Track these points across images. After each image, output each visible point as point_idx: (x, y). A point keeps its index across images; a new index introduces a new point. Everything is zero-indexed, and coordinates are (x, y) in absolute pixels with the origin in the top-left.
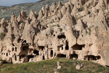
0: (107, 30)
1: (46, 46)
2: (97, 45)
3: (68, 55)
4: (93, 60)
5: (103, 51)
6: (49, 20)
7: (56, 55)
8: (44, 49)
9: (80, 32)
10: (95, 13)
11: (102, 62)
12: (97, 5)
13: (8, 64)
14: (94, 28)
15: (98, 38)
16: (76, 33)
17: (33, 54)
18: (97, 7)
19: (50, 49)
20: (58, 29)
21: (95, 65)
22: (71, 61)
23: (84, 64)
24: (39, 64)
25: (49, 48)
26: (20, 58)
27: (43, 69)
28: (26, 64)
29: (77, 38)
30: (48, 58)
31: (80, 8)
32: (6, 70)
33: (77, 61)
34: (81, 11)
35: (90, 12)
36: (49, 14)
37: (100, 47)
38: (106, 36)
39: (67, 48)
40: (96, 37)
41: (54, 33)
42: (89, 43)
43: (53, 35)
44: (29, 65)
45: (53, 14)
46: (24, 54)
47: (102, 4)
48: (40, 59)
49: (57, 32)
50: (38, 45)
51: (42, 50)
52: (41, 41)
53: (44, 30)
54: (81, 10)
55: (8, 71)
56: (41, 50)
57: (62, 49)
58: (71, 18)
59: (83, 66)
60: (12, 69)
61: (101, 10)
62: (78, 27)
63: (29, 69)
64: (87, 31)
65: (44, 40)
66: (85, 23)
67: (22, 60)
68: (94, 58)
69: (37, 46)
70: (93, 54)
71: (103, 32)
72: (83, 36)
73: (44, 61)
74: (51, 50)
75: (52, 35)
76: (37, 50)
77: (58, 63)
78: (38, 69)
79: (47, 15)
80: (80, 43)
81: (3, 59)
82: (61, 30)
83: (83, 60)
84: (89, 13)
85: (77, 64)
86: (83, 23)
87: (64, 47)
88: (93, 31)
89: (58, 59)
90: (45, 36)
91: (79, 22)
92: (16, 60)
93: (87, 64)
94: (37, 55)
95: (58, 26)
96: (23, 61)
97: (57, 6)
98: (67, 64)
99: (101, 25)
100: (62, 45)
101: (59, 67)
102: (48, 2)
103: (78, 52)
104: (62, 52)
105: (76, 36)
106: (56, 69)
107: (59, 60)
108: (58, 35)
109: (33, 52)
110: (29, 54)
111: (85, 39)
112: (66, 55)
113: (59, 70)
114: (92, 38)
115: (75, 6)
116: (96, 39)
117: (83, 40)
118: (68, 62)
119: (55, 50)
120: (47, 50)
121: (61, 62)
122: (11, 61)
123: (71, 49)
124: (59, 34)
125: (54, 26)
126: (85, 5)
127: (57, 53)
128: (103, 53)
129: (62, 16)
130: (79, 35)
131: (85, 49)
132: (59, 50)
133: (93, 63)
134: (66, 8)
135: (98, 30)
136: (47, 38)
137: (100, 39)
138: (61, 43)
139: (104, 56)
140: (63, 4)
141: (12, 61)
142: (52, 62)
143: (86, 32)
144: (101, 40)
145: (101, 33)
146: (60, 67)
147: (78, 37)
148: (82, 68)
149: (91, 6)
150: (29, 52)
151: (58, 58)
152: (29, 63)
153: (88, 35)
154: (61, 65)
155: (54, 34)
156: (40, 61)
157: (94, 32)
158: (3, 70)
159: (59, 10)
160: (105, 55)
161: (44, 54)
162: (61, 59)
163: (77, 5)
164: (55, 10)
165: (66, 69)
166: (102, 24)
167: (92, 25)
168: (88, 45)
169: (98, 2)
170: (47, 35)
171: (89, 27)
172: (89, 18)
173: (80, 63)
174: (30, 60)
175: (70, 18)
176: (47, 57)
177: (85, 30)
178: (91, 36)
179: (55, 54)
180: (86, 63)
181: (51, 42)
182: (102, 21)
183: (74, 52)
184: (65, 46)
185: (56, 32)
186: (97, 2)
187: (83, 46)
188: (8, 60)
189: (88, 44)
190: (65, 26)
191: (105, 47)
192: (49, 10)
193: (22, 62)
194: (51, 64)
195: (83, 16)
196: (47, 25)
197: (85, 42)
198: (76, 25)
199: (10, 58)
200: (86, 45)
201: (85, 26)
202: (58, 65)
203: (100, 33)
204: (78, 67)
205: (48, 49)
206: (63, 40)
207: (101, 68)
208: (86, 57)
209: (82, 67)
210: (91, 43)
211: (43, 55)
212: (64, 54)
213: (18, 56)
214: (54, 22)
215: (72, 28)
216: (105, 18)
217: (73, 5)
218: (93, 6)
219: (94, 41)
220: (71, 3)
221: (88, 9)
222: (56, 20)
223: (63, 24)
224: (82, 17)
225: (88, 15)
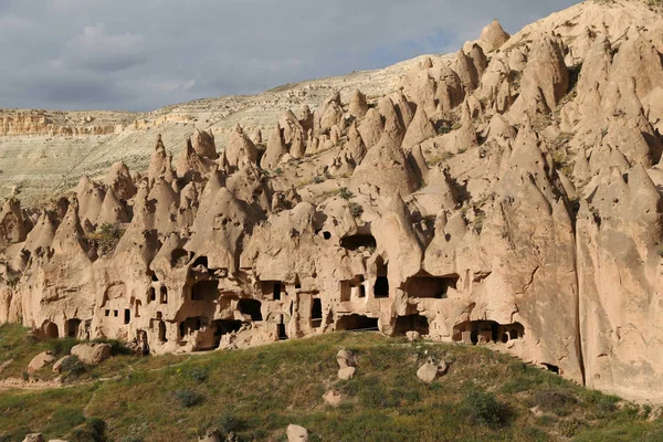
0: (551, 213)
1: (293, 281)
2: (508, 279)
3: (384, 321)
4: (491, 341)
5: (533, 302)
6: (307, 171)
7: (336, 319)
8: (282, 294)
9: (438, 222)
10: (505, 138)
11: (528, 349)
12: (512, 108)
13: (129, 357)
14: (495, 204)
15: (513, 247)
16: (419, 227)
17: (238, 316)
18: (515, 114)
19: (308, 293)
20: (344, 207)
21: (500, 361)
22: (397, 345)
23: (454, 360)
24: (261, 357)
25: (303, 288)
26: (182, 332)
27: (276, 381)
28: (205, 356)
29: (423, 248)
30: (300, 333)
31: (440, 117)
32: (118, 381)
33: (424, 348)
34: (447, 131)
35: (483, 135)
36: (309, 142)
37: (521, 285)
38: (546, 239)
39: (381, 289)
40: (506, 241)
41: (328, 226)
42: (475, 267)
43: (321, 233)
44: (218, 364)
45: (327, 144)
46: (199, 314)
47: (533, 103)
48: (266, 337)
49: (338, 220)
50: (257, 278)
51: (277, 297)
52: (271, 261)
53: (285, 213)
54: (445, 125)
55: (130, 386)
56: (271, 296)
57: (362, 293)
58: (402, 160)
59: (448, 365)
60: (147, 378)
61: (527, 128)
62: (431, 200)
63: (218, 378)
64: (467, 216)
65: (283, 253)
66: (462, 184)
67: (191, 339)
68: (495, 331)
69: (254, 281)
70: (492, 317)
71: (533, 220)
72: (448, 237)
73: (281, 346)
74: (314, 297)
75: (317, 232)
76: (255, 297)
77: (341, 353)
78: (256, 378)
79: (303, 148)
80: (436, 268)
81: (112, 335)
82: (357, 212)
83: (449, 340)
84: (480, 139)
85: (421, 357)
86: (451, 182)
87: (369, 284)
88: (494, 219)
89: (343, 336)
90: (288, 236)
91: (434, 176)
92: (164, 339)
93: (465, 361)
94: (254, 320)
95: (346, 195)
96: (194, 343)
97: (345, 108)
98: (380, 357)
99: (526, 190)
100: (361, 278)
101: (345, 372)
102: (313, 92)
103: (428, 306)
104: (361, 305)
105: (420, 236)
106: (333, 379)
107: (347, 339)
108: (343, 234)
109: (238, 309)
110: (217, 315)
111: (459, 250)
112: (377, 319)
113: (344, 382)
114: (488, 249)
115: (418, 111)
116: (504, 253)
117: (450, 258)
118: (382, 351)
119: (330, 298)
120: (294, 299)
121: (354, 352)
122: (141, 345)
123: (401, 292)
124: (347, 229)
125: (327, 194)
126: (463, 105)
127: (340, 310)
128: (534, 312)
129: (363, 152)
130: (433, 235)
131: (459, 295)
132: (346, 298)
133: (489, 355)
134: (383, 119)
135: (513, 213)
136: (297, 247)
137: (522, 252)
138: (358, 270)
139: (539, 324)
140: (371, 102)
141: (146, 345)
142: (318, 349)
143: (462, 221)
144: (524, 257)
145: (527, 227)
146: (351, 370)
147: (428, 241)
148: (445, 377)
149: (488, 112)
150: (218, 307)
151: (343, 331)
152: (219, 352)
153: (470, 236)
154: (354, 365)
155: (324, 230)
156: (265, 343)
157: (497, 219)
158: (110, 382)
159: (353, 126)
160: (542, 319)
161: (282, 316)
162: (356, 338)
163: (429, 108)
164: (334, 128)
165: (373, 382)
166: (531, 187)
167: (489, 192)
168: (472, 278)
169: (517, 95)
170: (295, 233)
171: (475, 199)
172: (478, 159)
173: (436, 352)
174: (225, 340)
175: (396, 162)
176: (294, 331)
177: (458, 213)
178: (484, 238)
179: (331, 314)
180: (459, 353)
181: (313, 263)
182: (531, 176)
183: (411, 307)
184: (375, 279)
185: (336, 223)
186: (514, 93)
187: (451, 280)
188: (130, 338)
189: (471, 273)
190: (375, 195)
191: (540, 284)
192: (311, 126)
193: (188, 348)
194: (310, 360)
195: (454, 151)
196: (299, 192)
197: (458, 264)
198: (423, 190)
199: (139, 332)
200: (463, 276)
201: (459, 194)
202: (341, 362)
203: (523, 224)
204: (426, 373)
205: (298, 294)
206: (366, 253)
207: (526, 377)
208: (460, 328)
209: (445, 372)
210: (484, 270)
211: (278, 318)
212: (369, 315)
213: (172, 322)
214: (329, 177)
215: (401, 205)
216: (541, 164)
217: (413, 107)
218: (498, 111)
219: (496, 262)
220: (403, 97)
221: (476, 125)
222: (338, 167)
223: (364, 187)
224: (451, 155)
225: (476, 150)
